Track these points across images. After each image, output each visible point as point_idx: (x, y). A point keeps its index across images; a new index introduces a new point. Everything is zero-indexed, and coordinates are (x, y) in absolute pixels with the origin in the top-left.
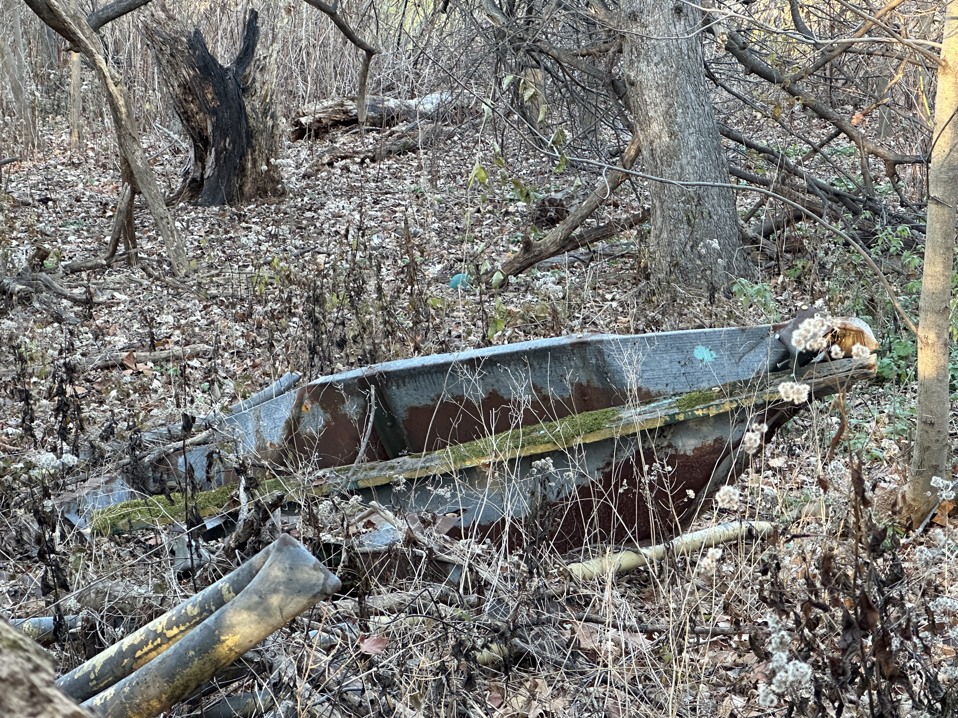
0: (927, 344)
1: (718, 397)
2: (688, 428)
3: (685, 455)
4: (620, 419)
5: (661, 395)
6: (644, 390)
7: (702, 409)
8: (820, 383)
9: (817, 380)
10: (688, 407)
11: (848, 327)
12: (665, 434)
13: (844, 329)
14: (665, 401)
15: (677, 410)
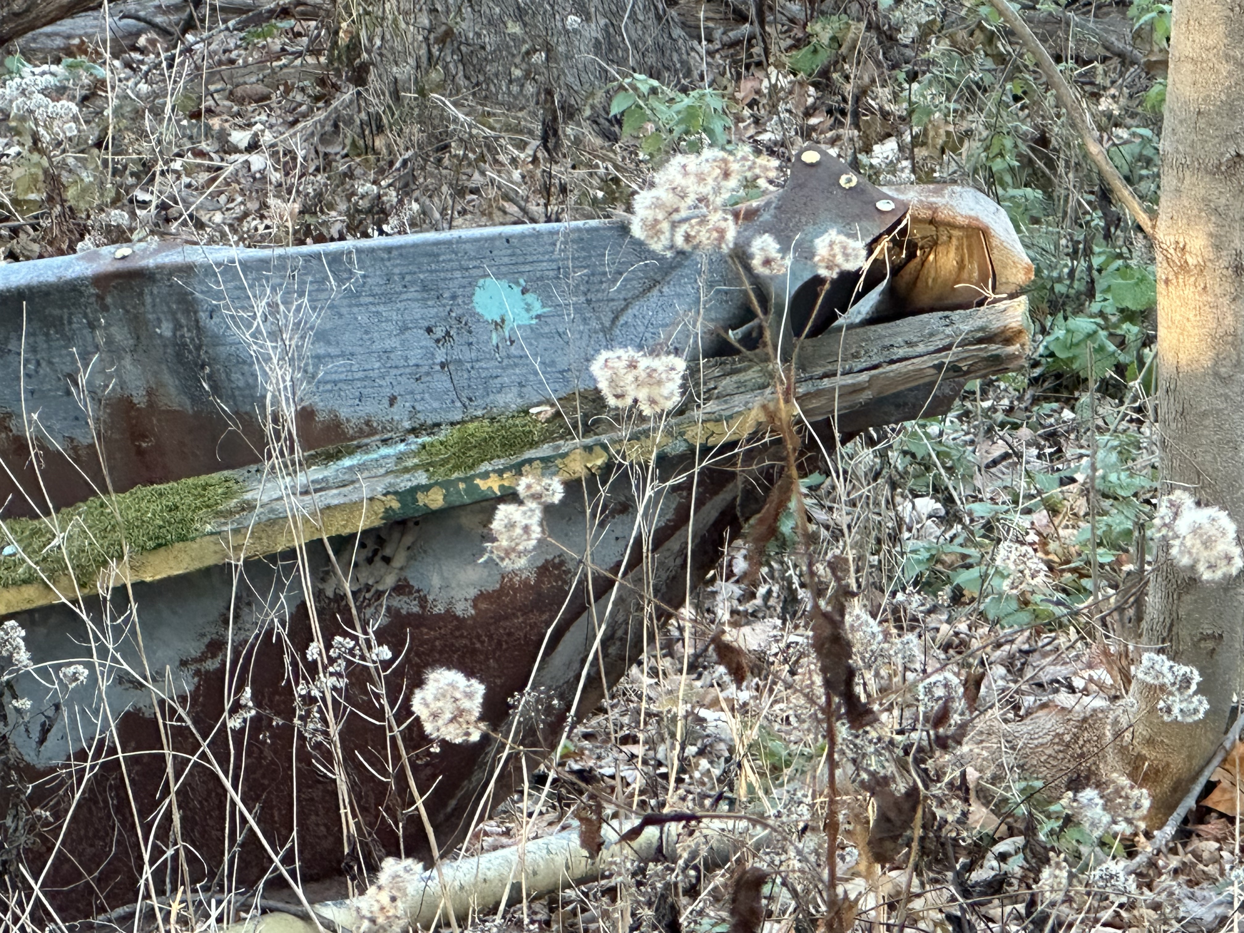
0: (1184, 267)
1: (548, 437)
2: (459, 530)
3: (450, 616)
4: (248, 507)
5: (373, 432)
6: (321, 417)
7: (500, 473)
8: (856, 389)
9: (849, 380)
10: (456, 467)
11: (942, 215)
12: (388, 552)
13: (932, 222)
14: (384, 451)
15: (422, 478)
